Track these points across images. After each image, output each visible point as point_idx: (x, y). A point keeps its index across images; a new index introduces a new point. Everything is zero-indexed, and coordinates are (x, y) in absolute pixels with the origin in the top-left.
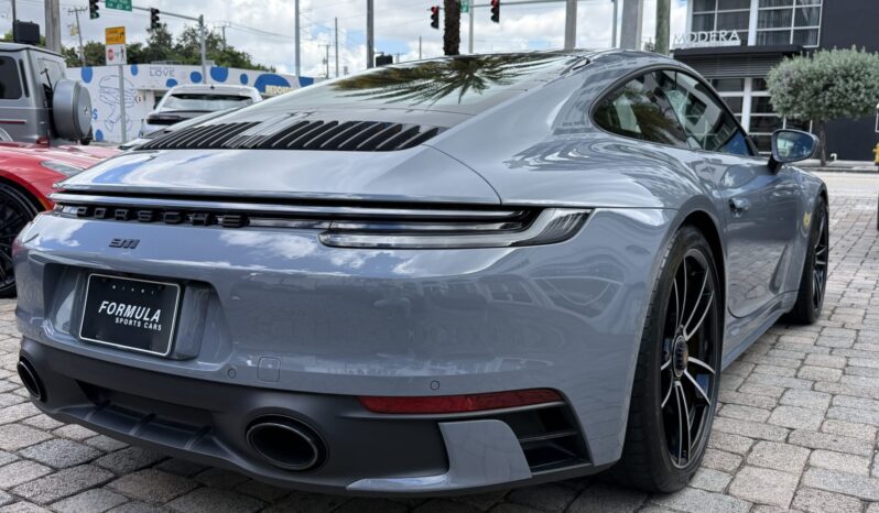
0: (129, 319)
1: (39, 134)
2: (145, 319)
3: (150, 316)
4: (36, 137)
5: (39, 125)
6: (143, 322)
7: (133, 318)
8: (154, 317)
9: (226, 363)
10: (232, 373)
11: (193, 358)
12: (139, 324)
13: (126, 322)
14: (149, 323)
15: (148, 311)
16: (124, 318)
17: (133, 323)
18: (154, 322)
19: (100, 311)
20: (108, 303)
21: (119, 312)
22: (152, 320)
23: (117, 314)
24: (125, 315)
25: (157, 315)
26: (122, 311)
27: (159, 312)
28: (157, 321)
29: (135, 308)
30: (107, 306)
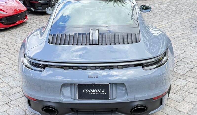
0: (94, 93)
2: (100, 92)
3: (101, 91)
6: (99, 93)
7: (95, 92)
8: (103, 91)
9: (127, 98)
10: (128, 100)
11: (115, 98)
12: (98, 93)
13: (93, 93)
14: (101, 93)
15: (100, 90)
16: (92, 93)
17: (96, 93)
18: (103, 92)
19: (83, 92)
20: (85, 90)
21: (90, 92)
22: (102, 92)
23: (89, 92)
24: (92, 92)
25: (104, 91)
26: (91, 91)
27: (104, 90)
28: (104, 92)
29: (95, 90)
30: (85, 91)
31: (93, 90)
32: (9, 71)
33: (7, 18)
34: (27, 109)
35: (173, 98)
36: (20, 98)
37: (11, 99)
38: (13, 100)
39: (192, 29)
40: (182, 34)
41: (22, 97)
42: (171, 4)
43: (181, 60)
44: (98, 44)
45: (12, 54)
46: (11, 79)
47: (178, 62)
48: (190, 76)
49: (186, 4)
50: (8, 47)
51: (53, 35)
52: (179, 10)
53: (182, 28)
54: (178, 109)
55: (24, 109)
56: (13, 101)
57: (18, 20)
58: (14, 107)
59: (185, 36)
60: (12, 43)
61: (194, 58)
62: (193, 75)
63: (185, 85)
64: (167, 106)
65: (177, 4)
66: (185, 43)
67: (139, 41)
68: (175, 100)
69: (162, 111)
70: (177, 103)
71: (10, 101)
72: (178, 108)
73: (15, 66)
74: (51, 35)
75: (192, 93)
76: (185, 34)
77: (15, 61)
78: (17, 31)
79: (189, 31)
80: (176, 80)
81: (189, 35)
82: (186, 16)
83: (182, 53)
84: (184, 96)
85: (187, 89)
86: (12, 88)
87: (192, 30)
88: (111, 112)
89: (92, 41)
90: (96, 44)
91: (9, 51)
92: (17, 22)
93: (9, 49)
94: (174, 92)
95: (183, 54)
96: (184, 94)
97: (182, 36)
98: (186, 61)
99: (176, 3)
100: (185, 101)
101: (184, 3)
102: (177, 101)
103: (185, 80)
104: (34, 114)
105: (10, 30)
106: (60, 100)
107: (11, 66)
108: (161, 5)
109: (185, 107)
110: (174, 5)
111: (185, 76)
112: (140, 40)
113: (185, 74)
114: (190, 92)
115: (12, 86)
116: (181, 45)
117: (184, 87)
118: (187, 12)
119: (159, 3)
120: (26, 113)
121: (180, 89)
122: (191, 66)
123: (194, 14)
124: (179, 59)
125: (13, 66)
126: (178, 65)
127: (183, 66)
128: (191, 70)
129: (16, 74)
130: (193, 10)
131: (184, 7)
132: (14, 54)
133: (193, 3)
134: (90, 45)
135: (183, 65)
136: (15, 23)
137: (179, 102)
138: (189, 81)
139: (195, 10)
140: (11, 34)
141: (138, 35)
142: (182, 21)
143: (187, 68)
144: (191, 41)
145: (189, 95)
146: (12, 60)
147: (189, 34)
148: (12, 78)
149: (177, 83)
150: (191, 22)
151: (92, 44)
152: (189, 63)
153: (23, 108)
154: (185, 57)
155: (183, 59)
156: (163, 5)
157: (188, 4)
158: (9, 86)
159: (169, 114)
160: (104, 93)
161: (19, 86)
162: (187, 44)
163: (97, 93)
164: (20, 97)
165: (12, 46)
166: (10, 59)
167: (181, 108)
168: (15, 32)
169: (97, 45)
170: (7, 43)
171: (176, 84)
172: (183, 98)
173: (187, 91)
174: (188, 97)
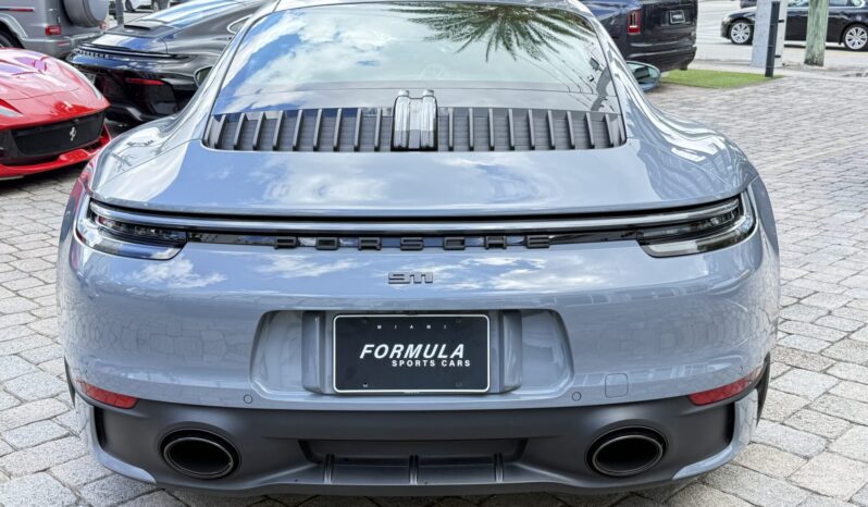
1: (48, 21)
4: (45, 25)
5: (48, 12)
9: (569, 386)
10: (577, 396)
11: (515, 388)
12: (433, 363)
13: (410, 364)
14: (449, 360)
15: (444, 346)
16: (406, 360)
17: (422, 363)
18: (457, 358)
19: (362, 357)
20: (372, 346)
21: (396, 354)
22: (452, 356)
23: (391, 356)
24: (405, 357)
25: (460, 351)
26: (399, 352)
27: (461, 346)
28: (461, 356)
29: (420, 346)
30: (373, 349)
31: (411, 346)
32: (11, 337)
33: (20, 134)
34: (85, 484)
35: (777, 442)
36: (54, 440)
37: (14, 441)
38: (22, 449)
39: (836, 193)
40: (794, 212)
41: (65, 436)
42: (736, 110)
43: (798, 303)
44: (435, 149)
45: (30, 276)
46: (18, 368)
47: (786, 309)
48: (845, 359)
49: (799, 108)
50: (12, 250)
51: (223, 117)
52: (772, 130)
53: (790, 191)
54: (802, 485)
55: (72, 483)
56: (21, 452)
57: (69, 147)
58: (26, 474)
59: (807, 219)
60: (32, 237)
61: (857, 296)
62: (859, 355)
63: (827, 393)
64: (752, 472)
65: (763, 109)
66: (809, 243)
67: (622, 142)
68: (785, 451)
69: (727, 490)
70: (799, 461)
71: (10, 450)
72: (805, 482)
73: (40, 318)
74: (218, 117)
75: (861, 422)
76: (808, 213)
77: (43, 303)
78: (61, 195)
79: (822, 202)
80: (784, 373)
81: (822, 216)
82: (804, 150)
83: (802, 277)
84: (826, 434)
85: (837, 408)
86: (22, 402)
87: (837, 199)
88: (492, 465)
89: (405, 135)
90: (424, 144)
91: (17, 264)
92: (63, 157)
93: (19, 259)
94: (777, 419)
95: (806, 281)
96: (826, 426)
97: (795, 217)
98: (820, 305)
99: (757, 105)
100: (832, 452)
101: (792, 105)
102: (797, 454)
103: (825, 373)
104: (119, 504)
105: (28, 189)
106: (248, 394)
107: (23, 318)
108: (693, 114)
109: (834, 477)
110: (747, 112)
111: (825, 359)
112: (623, 138)
113: (821, 352)
114: (852, 419)
115: (20, 395)
116: (792, 248)
117: (821, 399)
118: (807, 137)
119: (684, 104)
120: (80, 499)
121: (807, 407)
122: (845, 322)
123: (839, 145)
124: (789, 299)
125: (33, 318)
126: (786, 320)
127: (812, 323)
128: (848, 337)
129: (42, 350)
130: (832, 132)
131: (791, 122)
132: (41, 277)
133: (829, 106)
134: (394, 149)
135: (811, 317)
136: (55, 158)
137: (807, 458)
138: (845, 377)
139: (841, 131)
140: (35, 204)
141: (615, 122)
142: (789, 168)
143: (828, 331)
144: (837, 234)
145: (850, 431)
146: (31, 299)
147: (823, 210)
148: (23, 365)
149: (790, 384)
150: (829, 172)
151: (404, 145)
152: (835, 313)
153: (67, 480)
154: (816, 292)
155: (805, 297)
156: (699, 111)
157: (807, 111)
158: (10, 393)
159: (762, 504)
160: (460, 363)
161: (53, 392)
162: (818, 244)
163: (428, 363)
164: (59, 435)
165: (32, 245)
166: (20, 293)
167: (817, 479)
168: (51, 197)
169: (427, 149)
170: (12, 235)
171: (787, 390)
172: (824, 441)
173: (838, 414)
174: (845, 437)
